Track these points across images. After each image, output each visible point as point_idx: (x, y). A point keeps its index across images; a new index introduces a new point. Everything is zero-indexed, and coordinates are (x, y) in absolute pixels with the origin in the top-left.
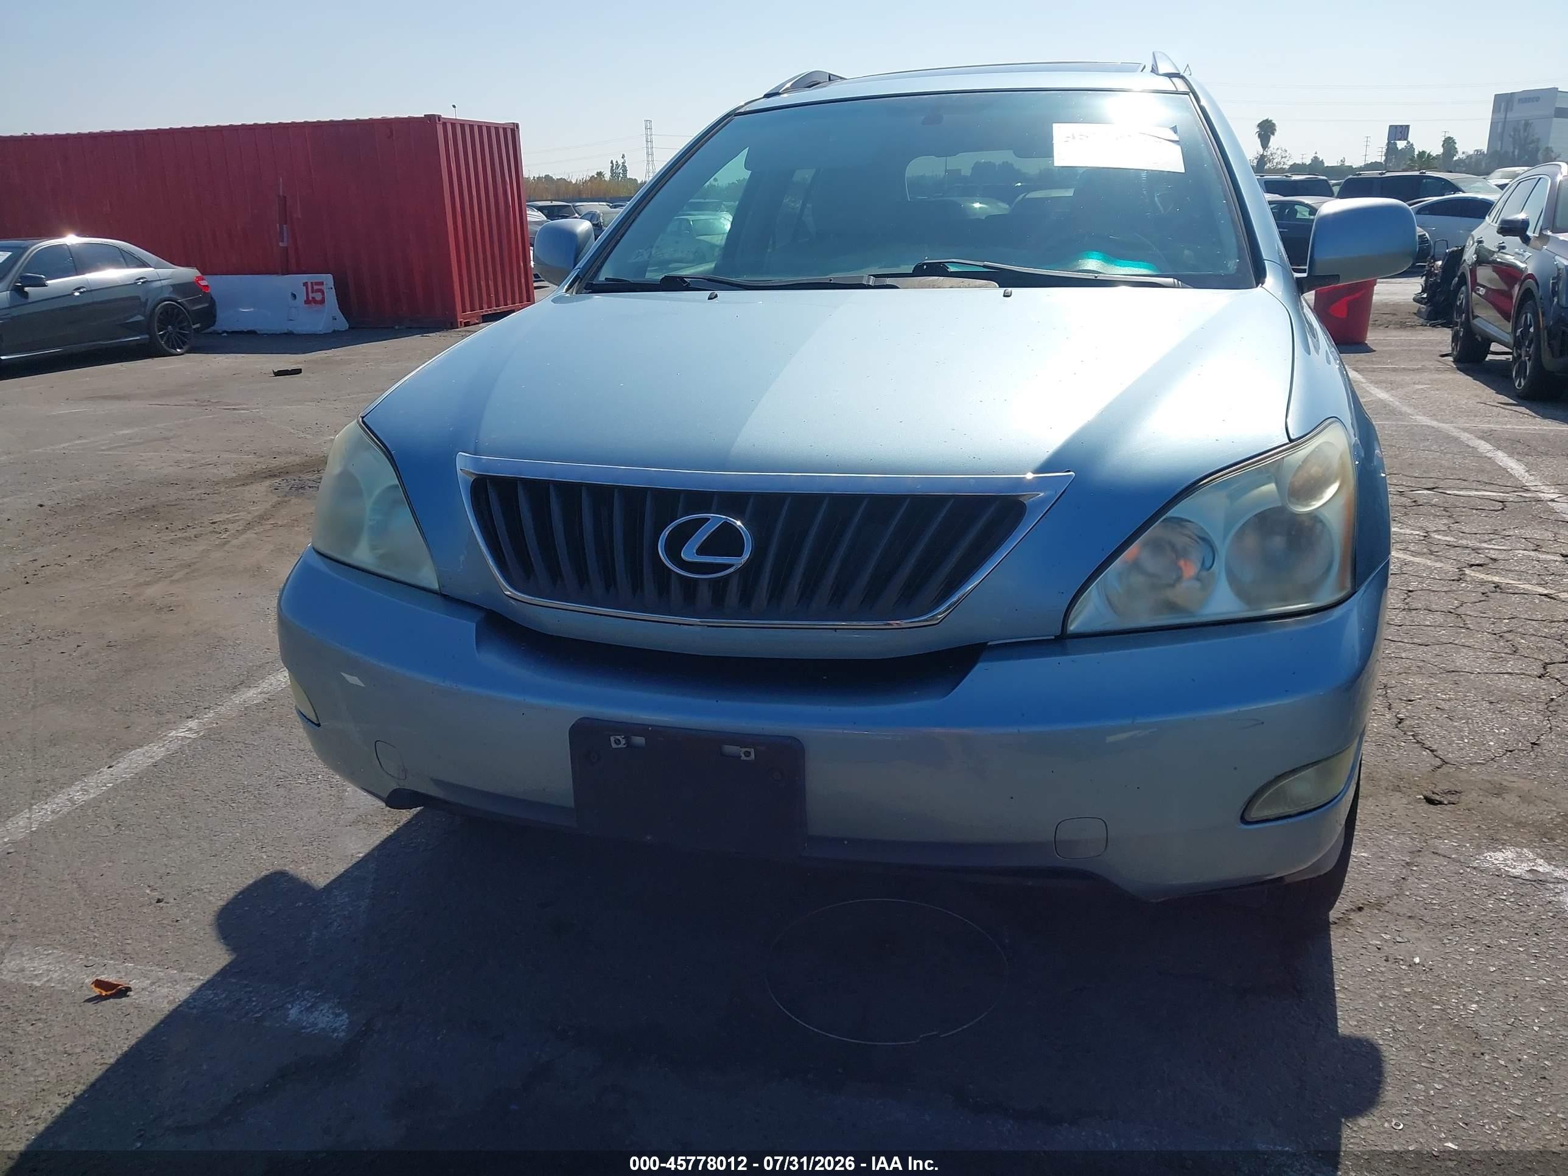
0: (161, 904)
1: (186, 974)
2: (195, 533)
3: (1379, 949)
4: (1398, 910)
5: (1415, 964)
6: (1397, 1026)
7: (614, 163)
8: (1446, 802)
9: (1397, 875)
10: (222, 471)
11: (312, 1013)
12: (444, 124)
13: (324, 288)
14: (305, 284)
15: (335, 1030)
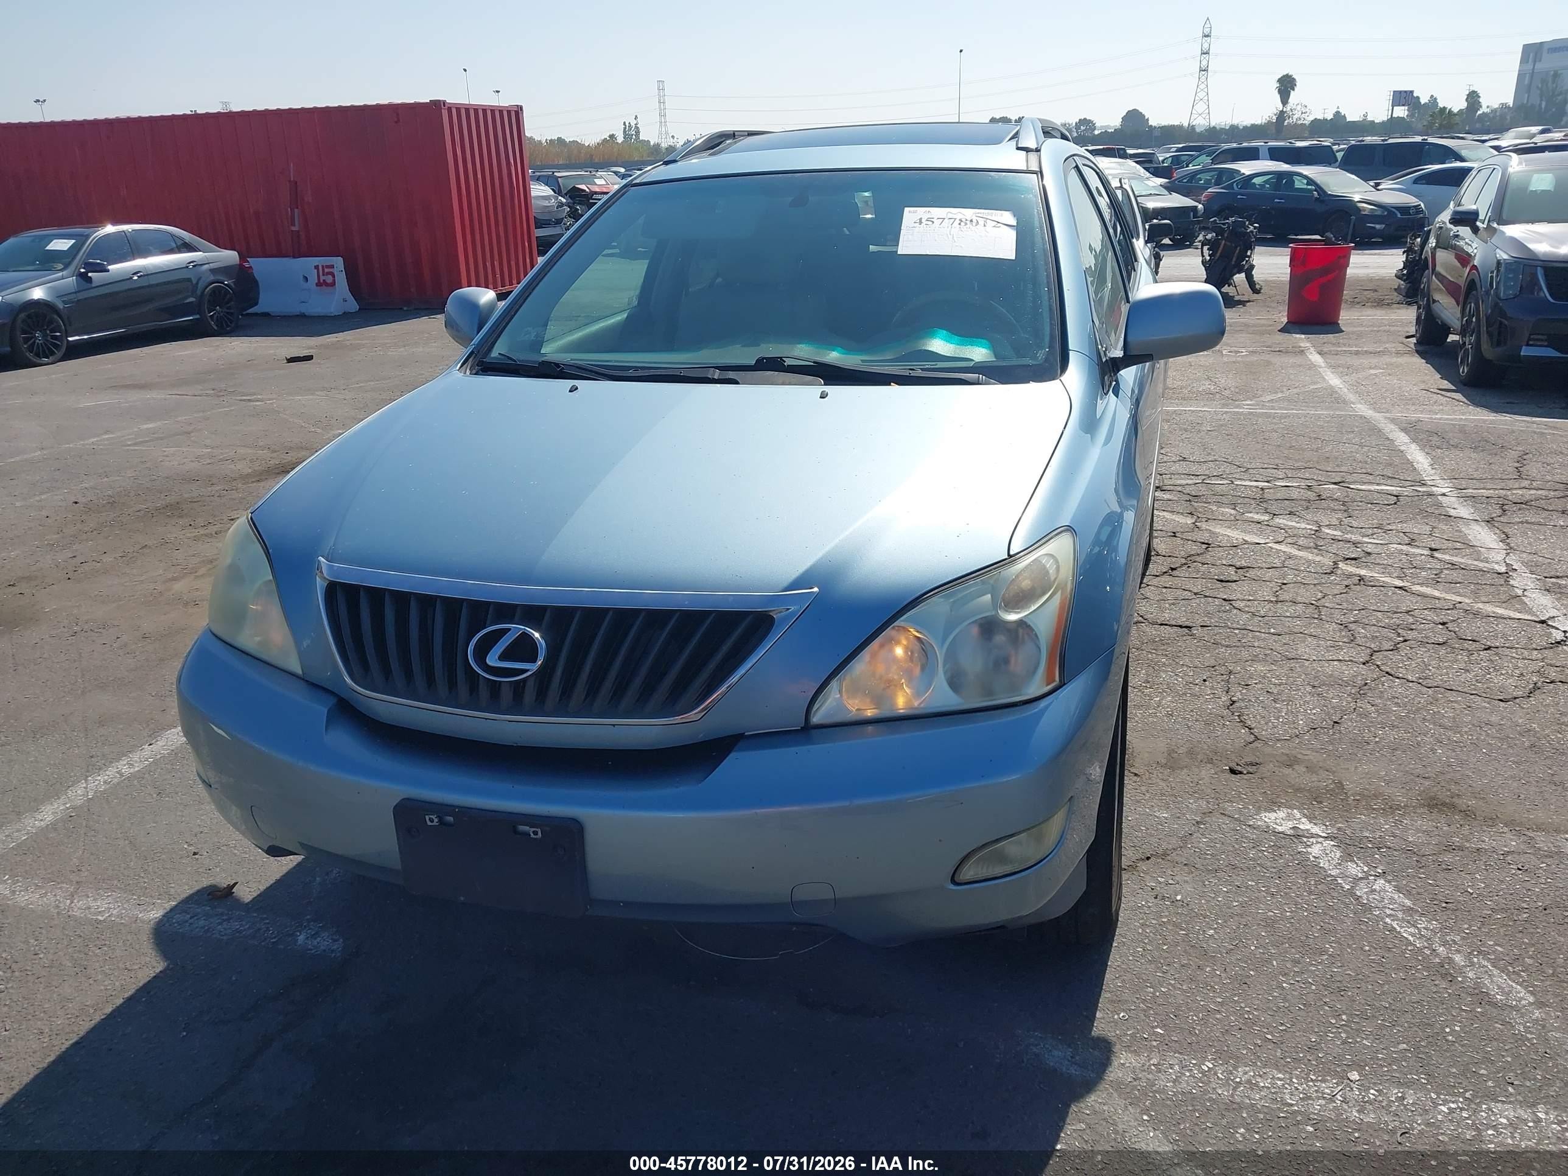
0: (196, 856)
1: (217, 910)
2: (215, 530)
3: (1152, 889)
4: (1178, 859)
5: (1177, 900)
6: (1148, 946)
7: (627, 124)
8: (1245, 772)
9: (1186, 832)
10: (239, 467)
11: (316, 939)
12: (450, 109)
13: (335, 271)
14: (317, 267)
15: (333, 951)
